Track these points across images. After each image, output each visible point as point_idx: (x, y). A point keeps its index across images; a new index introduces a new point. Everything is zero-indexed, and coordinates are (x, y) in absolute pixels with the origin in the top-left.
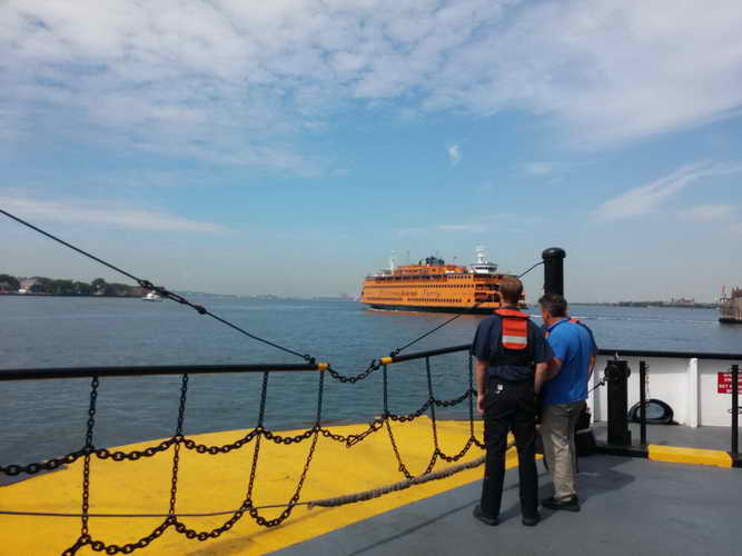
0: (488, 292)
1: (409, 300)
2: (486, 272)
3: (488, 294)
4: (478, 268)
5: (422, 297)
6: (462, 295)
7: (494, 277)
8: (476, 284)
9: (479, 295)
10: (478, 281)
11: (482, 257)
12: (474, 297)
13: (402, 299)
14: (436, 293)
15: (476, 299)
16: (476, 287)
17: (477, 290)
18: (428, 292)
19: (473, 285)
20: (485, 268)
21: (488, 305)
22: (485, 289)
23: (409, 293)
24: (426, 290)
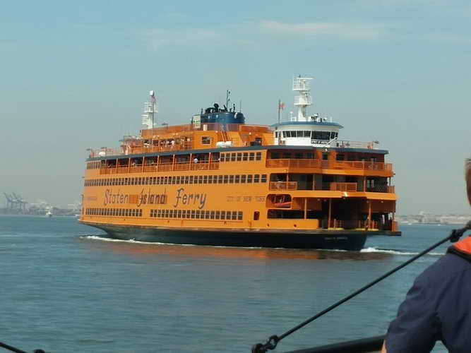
0: (295, 194)
1: (154, 214)
2: (305, 142)
3: (294, 198)
4: (288, 132)
5: (175, 206)
6: (245, 200)
7: (325, 157)
8: (272, 175)
9: (277, 202)
10: (274, 167)
11: (305, 106)
12: (267, 206)
13: (141, 211)
14: (198, 196)
15: (269, 211)
16: (270, 181)
17: (273, 187)
18: (185, 195)
19: (264, 176)
20: (307, 134)
21: (295, 226)
22: (289, 185)
23: (153, 196)
24: (182, 189)
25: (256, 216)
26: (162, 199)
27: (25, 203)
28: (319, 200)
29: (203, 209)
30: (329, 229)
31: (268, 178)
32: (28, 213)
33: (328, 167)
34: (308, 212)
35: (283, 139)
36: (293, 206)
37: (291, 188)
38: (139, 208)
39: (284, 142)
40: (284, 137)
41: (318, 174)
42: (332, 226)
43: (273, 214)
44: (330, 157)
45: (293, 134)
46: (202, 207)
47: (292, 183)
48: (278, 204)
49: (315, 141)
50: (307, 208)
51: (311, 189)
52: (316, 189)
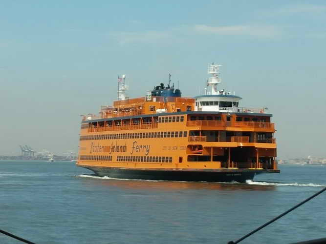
0: (205, 144)
1: (119, 159)
2: (215, 109)
3: (205, 147)
4: (203, 103)
5: (132, 154)
6: (174, 149)
7: (229, 119)
8: (190, 131)
9: (194, 150)
10: (192, 126)
11: (216, 84)
12: (187, 153)
13: (111, 157)
14: (145, 146)
15: (189, 157)
16: (189, 135)
17: (191, 140)
18: (138, 146)
19: (186, 132)
20: (216, 103)
21: (205, 166)
22: (201, 138)
23: (118, 147)
24: (136, 142)
25: (181, 160)
26: (124, 149)
27: (34, 152)
28: (221, 148)
29: (148, 156)
30: (229, 168)
31: (188, 134)
32: (36, 159)
33: (230, 126)
34: (213, 157)
35: (200, 107)
36: (204, 153)
37: (202, 140)
38: (110, 155)
39: (201, 109)
40: (201, 105)
41: (222, 131)
42: (231, 167)
43: (191, 159)
44: (232, 119)
45: (207, 104)
46: (148, 154)
47: (203, 137)
48: (194, 152)
49: (222, 108)
50: (213, 154)
51: (218, 141)
52: (220, 141)
